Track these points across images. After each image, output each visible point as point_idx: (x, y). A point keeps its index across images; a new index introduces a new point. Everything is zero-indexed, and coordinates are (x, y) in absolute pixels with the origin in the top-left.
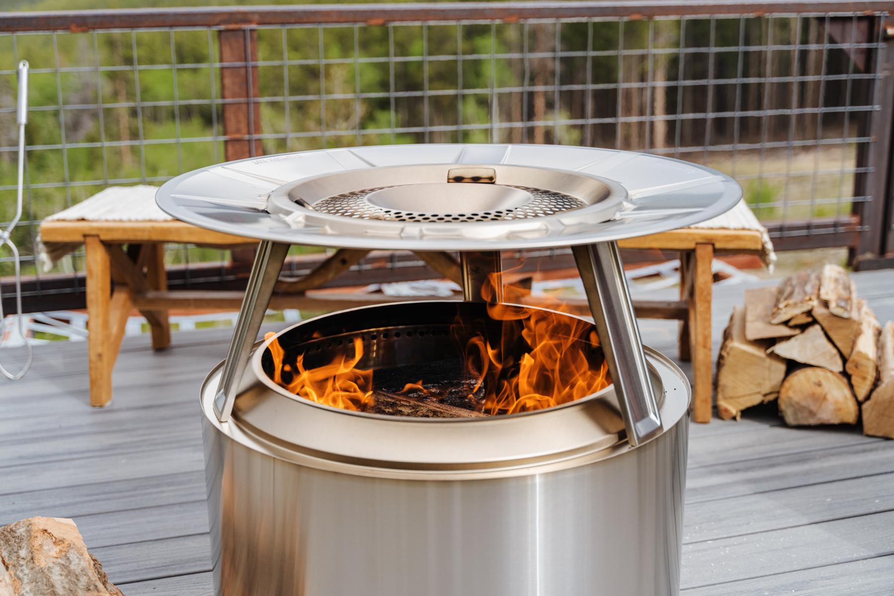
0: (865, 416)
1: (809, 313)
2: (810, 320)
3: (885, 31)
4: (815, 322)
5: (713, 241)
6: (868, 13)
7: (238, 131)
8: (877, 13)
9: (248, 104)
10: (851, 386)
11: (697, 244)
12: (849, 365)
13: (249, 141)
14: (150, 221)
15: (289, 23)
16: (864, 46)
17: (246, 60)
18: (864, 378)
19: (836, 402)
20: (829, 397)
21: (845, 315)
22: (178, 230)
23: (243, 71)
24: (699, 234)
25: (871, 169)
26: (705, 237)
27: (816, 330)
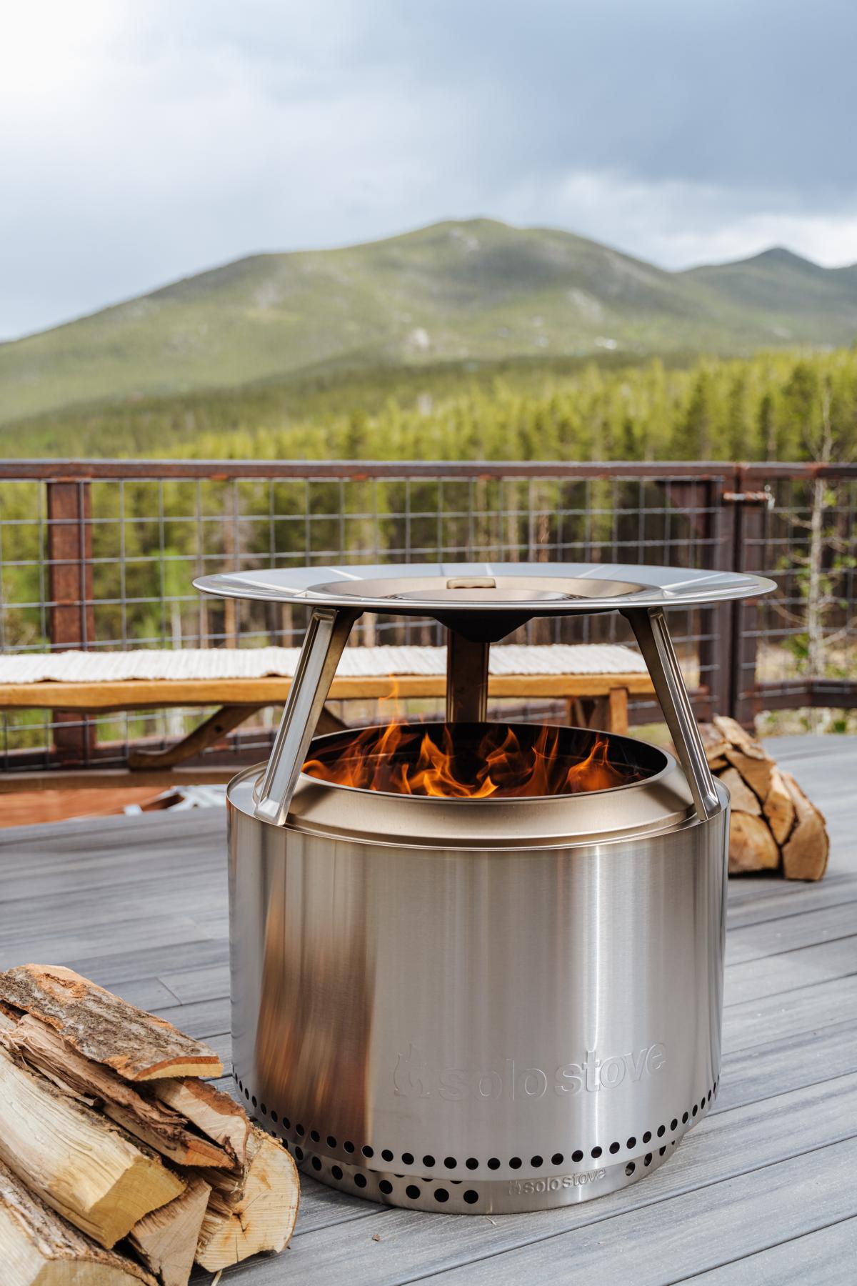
0: (787, 860)
1: (723, 757)
2: (724, 763)
3: (722, 495)
4: (730, 765)
5: (626, 686)
6: (705, 477)
7: (68, 596)
8: (714, 478)
9: (80, 565)
10: (770, 829)
11: (612, 689)
12: (767, 808)
13: (81, 607)
14: (8, 683)
15: (126, 477)
16: (702, 510)
17: (79, 516)
18: (783, 820)
19: (757, 847)
20: (750, 842)
21: (760, 756)
22: (43, 693)
23: (75, 529)
24: (612, 679)
25: (716, 636)
26: (618, 682)
27: (731, 775)
